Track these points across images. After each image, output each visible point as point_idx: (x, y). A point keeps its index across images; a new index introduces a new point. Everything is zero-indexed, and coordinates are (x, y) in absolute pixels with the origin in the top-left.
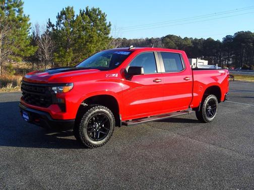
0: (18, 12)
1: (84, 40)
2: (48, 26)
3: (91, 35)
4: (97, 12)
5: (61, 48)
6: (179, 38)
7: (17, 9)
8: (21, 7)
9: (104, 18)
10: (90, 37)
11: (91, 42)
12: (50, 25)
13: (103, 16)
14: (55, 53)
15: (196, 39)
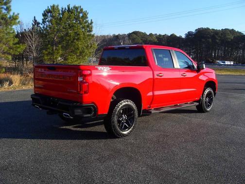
0: (5, 10)
1: (72, 37)
2: (34, 24)
3: (78, 33)
4: (79, 10)
5: (49, 46)
6: (145, 34)
7: (5, 7)
8: (8, 5)
9: (86, 15)
10: (77, 34)
11: (78, 40)
12: (36, 23)
13: (85, 14)
14: (44, 51)
15: (160, 35)
